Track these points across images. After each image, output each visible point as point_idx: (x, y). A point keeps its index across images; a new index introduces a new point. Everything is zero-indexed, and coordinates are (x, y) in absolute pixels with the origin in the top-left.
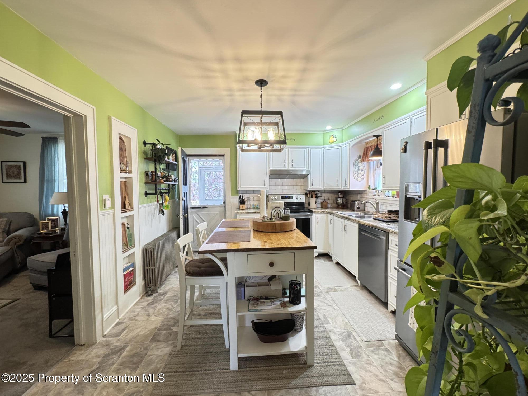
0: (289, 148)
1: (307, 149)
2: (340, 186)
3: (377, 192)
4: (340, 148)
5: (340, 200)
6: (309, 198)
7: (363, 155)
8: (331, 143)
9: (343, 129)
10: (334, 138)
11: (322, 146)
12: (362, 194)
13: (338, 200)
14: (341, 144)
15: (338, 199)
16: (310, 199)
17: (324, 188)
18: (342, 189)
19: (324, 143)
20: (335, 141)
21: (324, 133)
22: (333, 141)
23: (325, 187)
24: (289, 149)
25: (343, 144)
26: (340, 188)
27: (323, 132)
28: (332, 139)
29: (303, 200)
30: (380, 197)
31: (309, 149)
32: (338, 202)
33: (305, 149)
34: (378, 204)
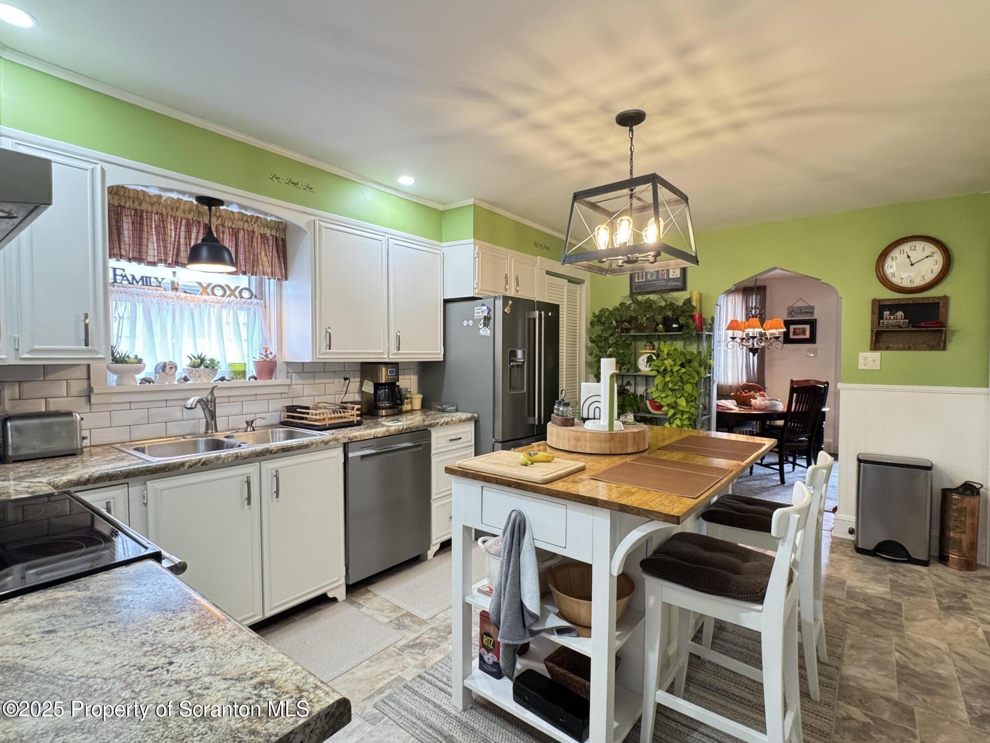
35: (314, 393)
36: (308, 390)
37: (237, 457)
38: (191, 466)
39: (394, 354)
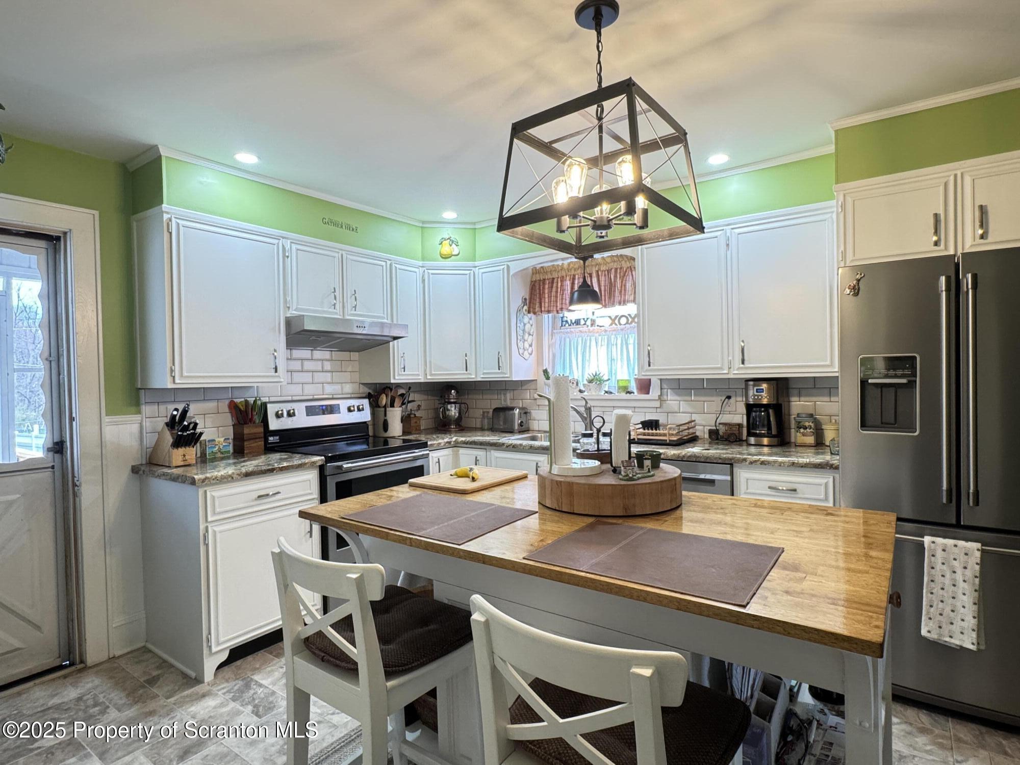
0: (344, 253)
1: (389, 262)
2: (473, 372)
3: (575, 382)
4: (470, 273)
5: (453, 409)
6: (385, 407)
7: (531, 299)
8: (445, 257)
9: (477, 227)
10: (454, 245)
11: (420, 263)
12: (515, 392)
13: (448, 410)
14: (470, 263)
15: (449, 406)
16: (387, 409)
17: (429, 377)
18: (479, 379)
19: (423, 255)
20: (457, 253)
21: (422, 227)
22: (449, 253)
23: (431, 375)
24: (342, 255)
25: (477, 263)
26: (473, 376)
27: (421, 225)
28: (446, 249)
29: (365, 416)
30: (585, 393)
31: (391, 265)
32: (447, 413)
33: (384, 264)
34: (589, 410)
35: (690, 410)
36: (684, 406)
37: (531, 447)
38: (507, 447)
39: (739, 369)
